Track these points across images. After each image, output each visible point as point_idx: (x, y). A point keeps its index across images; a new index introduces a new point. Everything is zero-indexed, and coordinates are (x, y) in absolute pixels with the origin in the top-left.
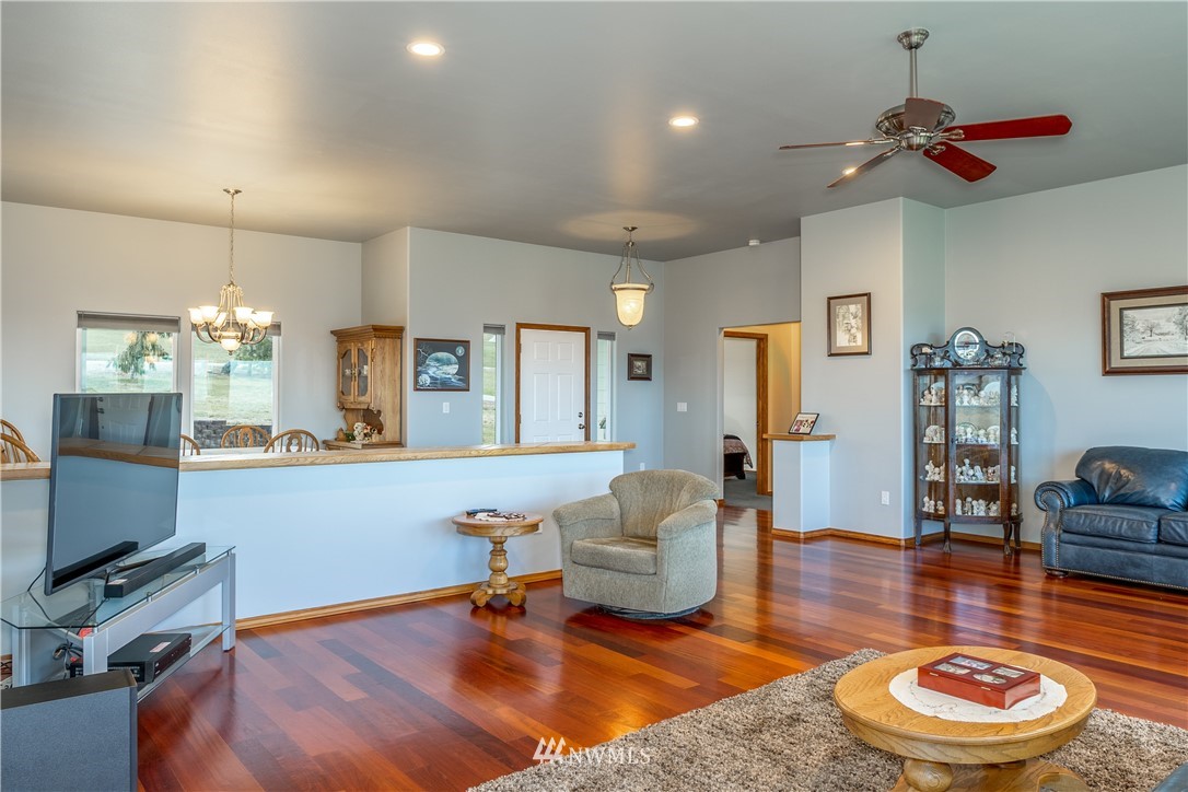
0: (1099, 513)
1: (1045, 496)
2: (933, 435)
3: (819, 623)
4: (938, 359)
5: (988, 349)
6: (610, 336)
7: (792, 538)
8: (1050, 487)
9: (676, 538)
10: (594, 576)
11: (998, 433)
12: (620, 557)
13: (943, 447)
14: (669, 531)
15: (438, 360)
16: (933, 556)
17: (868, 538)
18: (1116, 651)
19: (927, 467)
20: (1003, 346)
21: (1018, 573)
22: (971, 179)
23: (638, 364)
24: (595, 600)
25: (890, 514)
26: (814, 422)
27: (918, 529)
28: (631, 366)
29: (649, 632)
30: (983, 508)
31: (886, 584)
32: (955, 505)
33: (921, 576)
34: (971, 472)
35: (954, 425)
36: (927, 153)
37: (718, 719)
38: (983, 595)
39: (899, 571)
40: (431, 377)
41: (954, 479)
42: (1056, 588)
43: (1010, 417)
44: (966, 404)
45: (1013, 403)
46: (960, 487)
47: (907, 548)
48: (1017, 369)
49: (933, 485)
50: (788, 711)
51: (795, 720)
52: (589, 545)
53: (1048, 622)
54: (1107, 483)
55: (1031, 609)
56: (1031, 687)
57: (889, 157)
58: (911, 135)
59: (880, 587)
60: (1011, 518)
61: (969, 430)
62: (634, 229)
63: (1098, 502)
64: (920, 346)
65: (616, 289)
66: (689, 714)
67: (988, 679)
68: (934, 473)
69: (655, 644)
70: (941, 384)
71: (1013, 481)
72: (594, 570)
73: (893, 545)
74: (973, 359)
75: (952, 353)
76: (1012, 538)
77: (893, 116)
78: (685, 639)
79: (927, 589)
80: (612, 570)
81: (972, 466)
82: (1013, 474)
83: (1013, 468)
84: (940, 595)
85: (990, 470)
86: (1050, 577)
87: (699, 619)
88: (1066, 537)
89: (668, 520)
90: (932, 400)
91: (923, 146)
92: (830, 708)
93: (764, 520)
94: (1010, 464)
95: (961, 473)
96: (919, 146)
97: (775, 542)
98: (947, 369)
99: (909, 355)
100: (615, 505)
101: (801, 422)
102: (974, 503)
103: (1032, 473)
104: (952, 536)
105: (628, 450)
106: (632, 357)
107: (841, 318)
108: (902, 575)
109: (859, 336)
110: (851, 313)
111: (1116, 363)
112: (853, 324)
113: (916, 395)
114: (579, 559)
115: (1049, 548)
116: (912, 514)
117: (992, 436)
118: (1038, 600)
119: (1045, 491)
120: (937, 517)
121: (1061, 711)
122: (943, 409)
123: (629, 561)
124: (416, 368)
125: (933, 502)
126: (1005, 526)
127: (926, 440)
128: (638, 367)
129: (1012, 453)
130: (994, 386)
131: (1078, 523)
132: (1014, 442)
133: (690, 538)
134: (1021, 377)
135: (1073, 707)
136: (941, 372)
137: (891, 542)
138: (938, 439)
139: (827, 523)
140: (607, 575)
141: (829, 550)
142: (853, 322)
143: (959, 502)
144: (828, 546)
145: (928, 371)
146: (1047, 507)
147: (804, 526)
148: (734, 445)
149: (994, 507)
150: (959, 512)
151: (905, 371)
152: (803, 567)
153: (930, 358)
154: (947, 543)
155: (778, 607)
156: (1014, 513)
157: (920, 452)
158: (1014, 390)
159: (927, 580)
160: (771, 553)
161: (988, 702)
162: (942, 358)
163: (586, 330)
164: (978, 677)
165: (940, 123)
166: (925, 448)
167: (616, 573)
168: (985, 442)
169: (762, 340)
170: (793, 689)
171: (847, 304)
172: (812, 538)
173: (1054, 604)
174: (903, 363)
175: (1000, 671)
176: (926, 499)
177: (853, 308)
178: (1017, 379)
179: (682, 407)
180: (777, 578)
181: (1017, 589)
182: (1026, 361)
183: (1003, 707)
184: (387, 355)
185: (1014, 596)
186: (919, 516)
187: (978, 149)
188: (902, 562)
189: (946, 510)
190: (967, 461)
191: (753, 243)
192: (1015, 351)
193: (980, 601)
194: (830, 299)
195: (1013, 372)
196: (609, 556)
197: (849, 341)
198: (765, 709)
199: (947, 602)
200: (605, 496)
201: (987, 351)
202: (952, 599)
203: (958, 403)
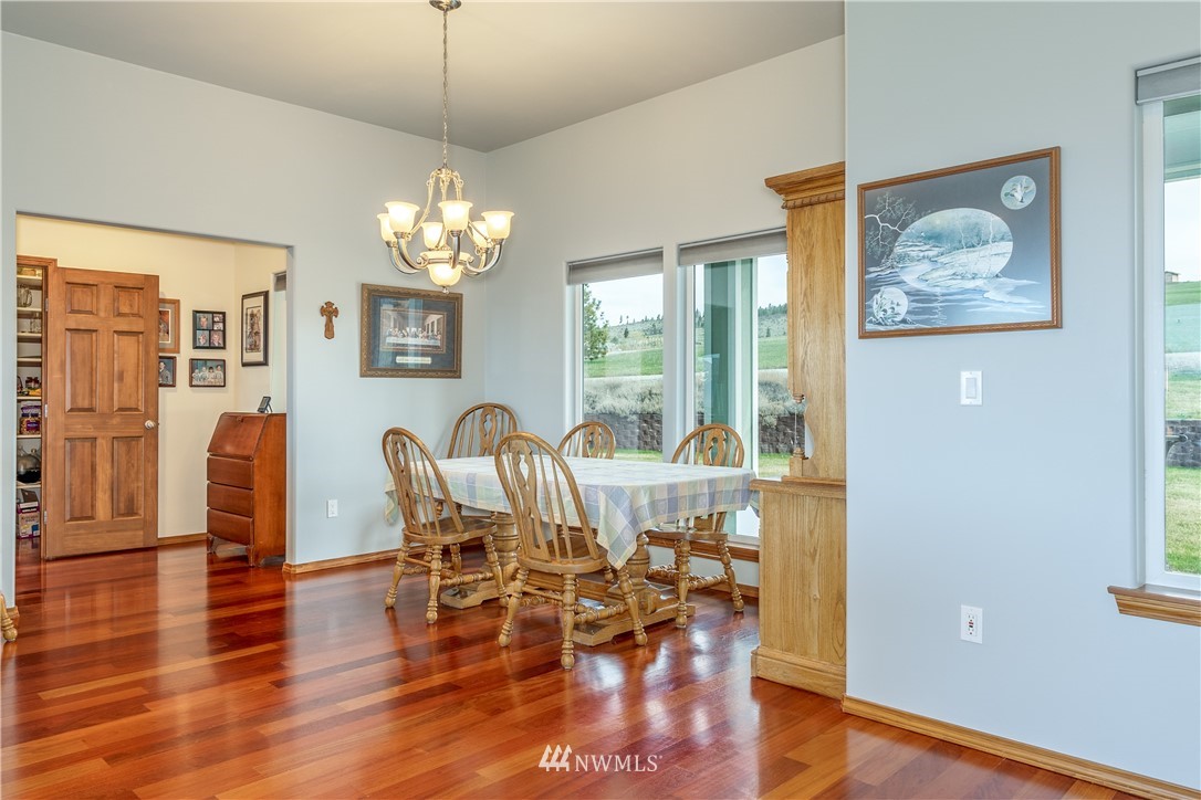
15: (935, 238)
40: (912, 294)
124: (863, 271)
184: (818, 252)
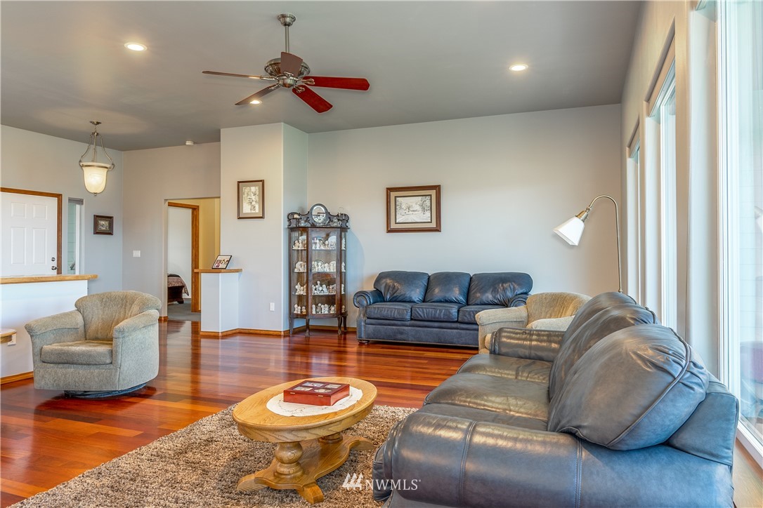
0: (384, 306)
1: (358, 299)
2: (300, 267)
3: (229, 384)
4: (303, 222)
5: (329, 217)
6: (80, 202)
7: (214, 336)
8: (361, 294)
9: (127, 336)
10: (60, 371)
11: (335, 265)
12: (83, 354)
13: (305, 274)
14: (122, 331)
16: (300, 339)
17: (262, 332)
18: (390, 377)
19: (297, 287)
20: (338, 215)
21: (345, 344)
22: (319, 111)
23: (102, 222)
24: (62, 388)
25: (275, 317)
26: (229, 261)
27: (291, 324)
28: (96, 224)
29: (106, 405)
30: (327, 309)
31: (273, 357)
32: (312, 308)
33: (293, 351)
34: (321, 289)
35: (311, 262)
36: (294, 91)
37: (155, 450)
38: (327, 357)
39: (280, 349)
41: (311, 293)
42: (364, 349)
43: (341, 256)
44: (317, 248)
45: (343, 248)
46: (314, 297)
47: (285, 336)
48: (344, 228)
49: (300, 297)
50: (204, 438)
51: (210, 441)
52: (56, 348)
53: (359, 367)
54: (388, 291)
55: (352, 361)
56: (345, 393)
57: (272, 90)
58: (285, 77)
59: (269, 359)
60: (341, 314)
61: (320, 264)
62: (98, 123)
63: (384, 301)
64: (293, 214)
65: (83, 166)
66: (134, 451)
67: (322, 391)
68: (300, 290)
69: (110, 412)
70: (304, 237)
71: (343, 293)
72: (61, 366)
73: (276, 335)
74: (322, 222)
75: (310, 218)
76: (342, 326)
77: (275, 64)
78: (135, 406)
79: (297, 358)
80: (76, 364)
81: (321, 285)
82: (343, 289)
83: (343, 285)
84: (304, 360)
85: (331, 287)
86: (361, 344)
87: (145, 392)
88: (368, 321)
89: (121, 324)
90: (299, 246)
91: (292, 85)
92: (233, 431)
93: (196, 326)
94: (341, 283)
95: (316, 289)
96: (290, 86)
97: (202, 340)
98: (308, 227)
99: (287, 219)
100: (80, 319)
101: (220, 261)
102: (322, 306)
103: (352, 288)
104: (310, 327)
105: (92, 280)
106: (97, 218)
107: (246, 195)
108: (282, 351)
109: (257, 206)
110: (252, 192)
111: (393, 226)
112: (253, 199)
113: (290, 243)
114: (48, 359)
115: (360, 328)
116: (287, 316)
117: (331, 268)
118: (355, 357)
119: (358, 296)
120: (302, 316)
121: (359, 402)
122: (306, 252)
123: (90, 356)
125: (299, 307)
126: (339, 318)
127: (296, 270)
128: (103, 225)
129: (342, 276)
130: (333, 239)
131: (374, 313)
132: (343, 270)
133: (138, 335)
134: (347, 234)
135: (365, 400)
136: (304, 230)
137: (275, 333)
138: (303, 270)
139: (236, 325)
140: (71, 369)
141: (238, 341)
142: (253, 197)
143: (314, 306)
144: (238, 339)
145: (297, 228)
146: (360, 305)
147: (221, 329)
148: (175, 280)
149: (333, 308)
150: (314, 312)
151: (284, 228)
152: (220, 353)
153: (298, 220)
154: (308, 331)
155: (204, 378)
156: (343, 311)
157: (293, 278)
158: (343, 241)
159: (297, 352)
160: (200, 347)
161: (321, 404)
162: (306, 221)
163: (59, 196)
164: (317, 391)
165: (301, 73)
166: (296, 275)
167: (80, 366)
168: (328, 271)
169: (195, 209)
170: (210, 424)
171: (250, 186)
172: (227, 335)
173: (363, 357)
174: (282, 224)
175: (329, 386)
176: (296, 306)
177: (253, 189)
178: (345, 235)
179: (137, 254)
180: (203, 361)
181: (345, 352)
182: (351, 224)
183: (330, 405)
185: (343, 356)
186: (292, 317)
187: (323, 92)
188: (282, 344)
189: (307, 311)
190: (319, 282)
191: (188, 143)
192: (344, 218)
193: (325, 361)
194: (239, 182)
195: (343, 229)
196: (73, 354)
197: (251, 210)
198: (190, 439)
199: (307, 363)
200: (71, 312)
201: (330, 218)
202: (309, 361)
203: (313, 248)
